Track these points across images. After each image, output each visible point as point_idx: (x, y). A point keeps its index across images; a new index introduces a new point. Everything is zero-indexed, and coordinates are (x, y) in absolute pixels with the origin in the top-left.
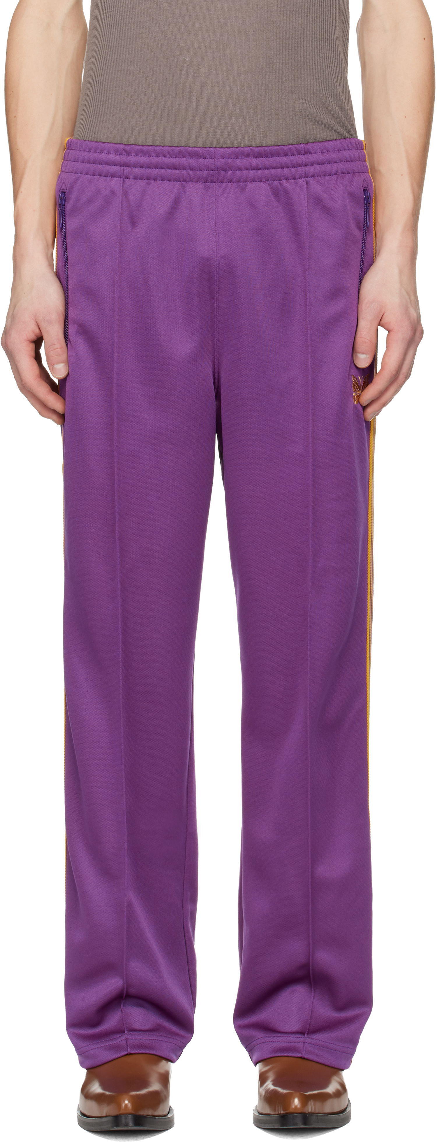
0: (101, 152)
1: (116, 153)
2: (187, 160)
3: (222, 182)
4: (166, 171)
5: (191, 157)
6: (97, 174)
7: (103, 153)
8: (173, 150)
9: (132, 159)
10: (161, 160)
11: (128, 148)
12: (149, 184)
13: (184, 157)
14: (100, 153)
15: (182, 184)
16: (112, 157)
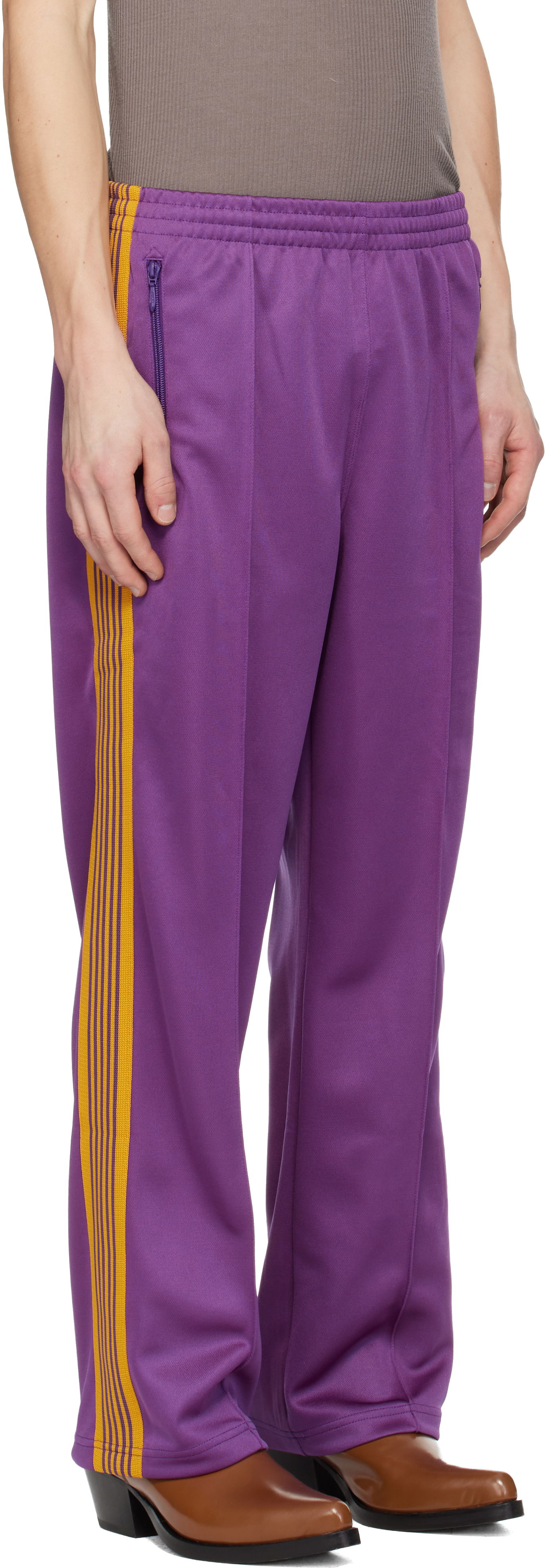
0: (222, 208)
1: (242, 207)
2: (332, 219)
3: (371, 249)
4: (305, 233)
5: (338, 214)
6: (215, 237)
7: (224, 209)
8: (316, 205)
9: (264, 217)
10: (301, 218)
11: (258, 202)
12: (283, 251)
13: (329, 214)
14: (220, 208)
15: (323, 252)
16: (239, 215)
